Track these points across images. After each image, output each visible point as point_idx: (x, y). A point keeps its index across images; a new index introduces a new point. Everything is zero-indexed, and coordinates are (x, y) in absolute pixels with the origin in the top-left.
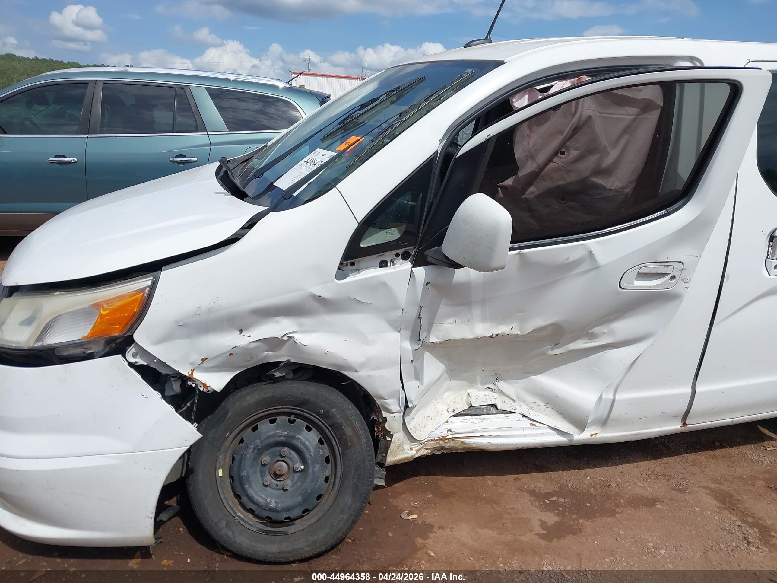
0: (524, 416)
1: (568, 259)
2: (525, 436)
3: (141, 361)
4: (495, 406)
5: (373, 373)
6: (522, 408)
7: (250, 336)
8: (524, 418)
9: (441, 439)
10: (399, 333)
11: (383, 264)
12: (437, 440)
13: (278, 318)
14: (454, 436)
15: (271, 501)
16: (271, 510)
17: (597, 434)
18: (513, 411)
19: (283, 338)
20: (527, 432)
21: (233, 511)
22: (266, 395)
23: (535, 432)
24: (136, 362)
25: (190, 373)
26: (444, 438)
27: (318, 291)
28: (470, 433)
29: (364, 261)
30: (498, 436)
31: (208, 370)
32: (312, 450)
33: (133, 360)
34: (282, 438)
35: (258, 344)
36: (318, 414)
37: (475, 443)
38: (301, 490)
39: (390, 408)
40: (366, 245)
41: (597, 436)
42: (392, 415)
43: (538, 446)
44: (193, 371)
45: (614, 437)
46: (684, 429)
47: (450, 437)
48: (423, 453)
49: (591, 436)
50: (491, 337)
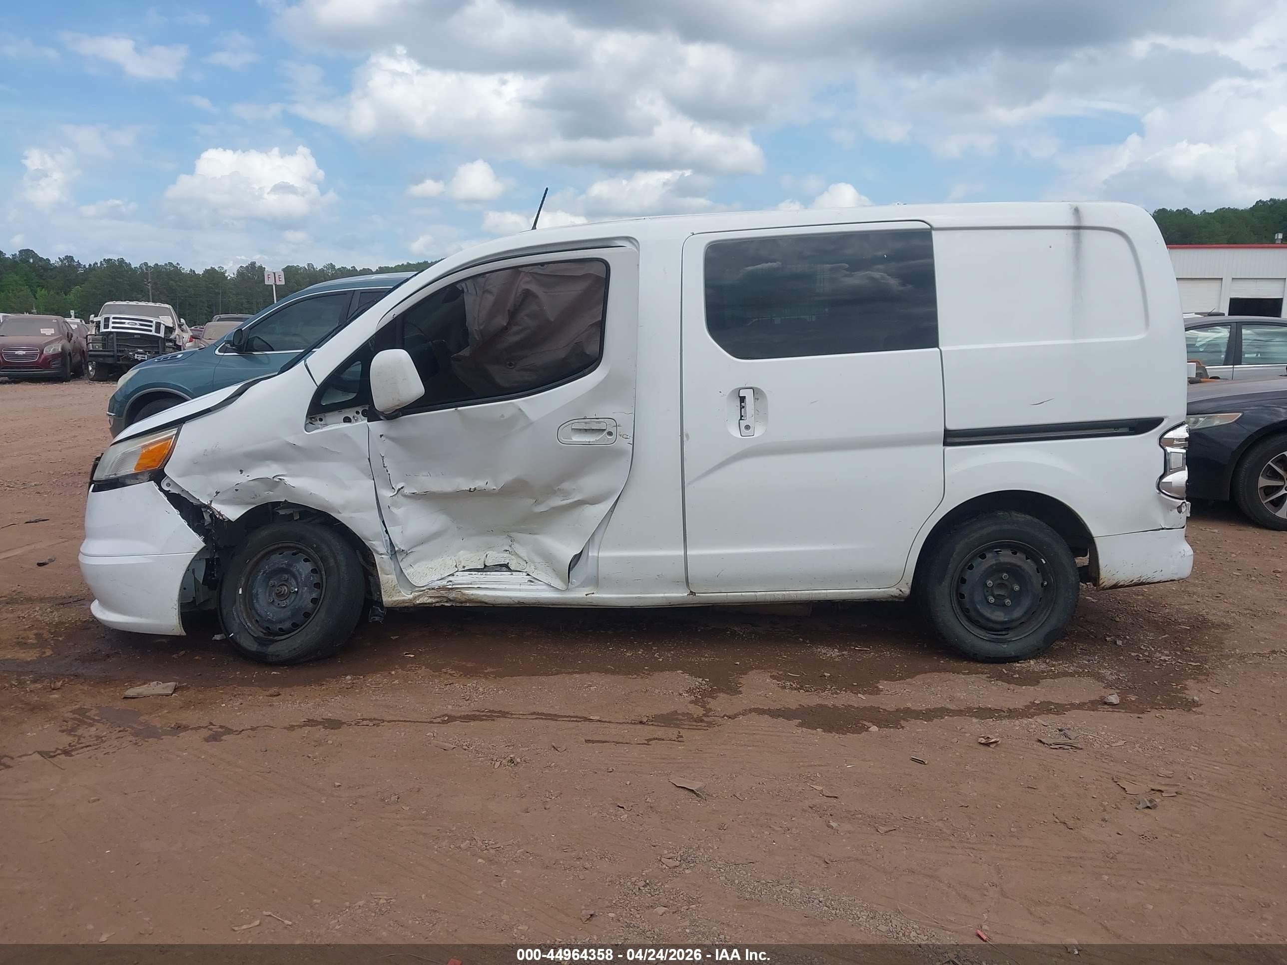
0: (527, 574)
1: (503, 416)
3: (173, 491)
4: (506, 565)
5: (353, 515)
6: (528, 568)
7: (248, 476)
8: (527, 576)
9: (442, 588)
11: (347, 420)
12: (438, 589)
13: (268, 462)
14: (454, 587)
15: (271, 615)
16: (269, 621)
17: (593, 593)
18: (520, 570)
19: (275, 479)
20: (522, 587)
21: (245, 621)
24: (169, 491)
25: (209, 502)
26: (444, 588)
27: (291, 439)
28: (468, 584)
29: (330, 417)
31: (223, 502)
32: (303, 576)
33: (167, 489)
34: (285, 567)
35: (256, 482)
36: (312, 548)
37: (473, 594)
39: (377, 549)
40: (328, 403)
41: (593, 595)
42: (380, 556)
43: (533, 601)
44: (211, 502)
46: (693, 598)
47: (450, 587)
48: (426, 600)
49: (586, 595)
50: (470, 491)
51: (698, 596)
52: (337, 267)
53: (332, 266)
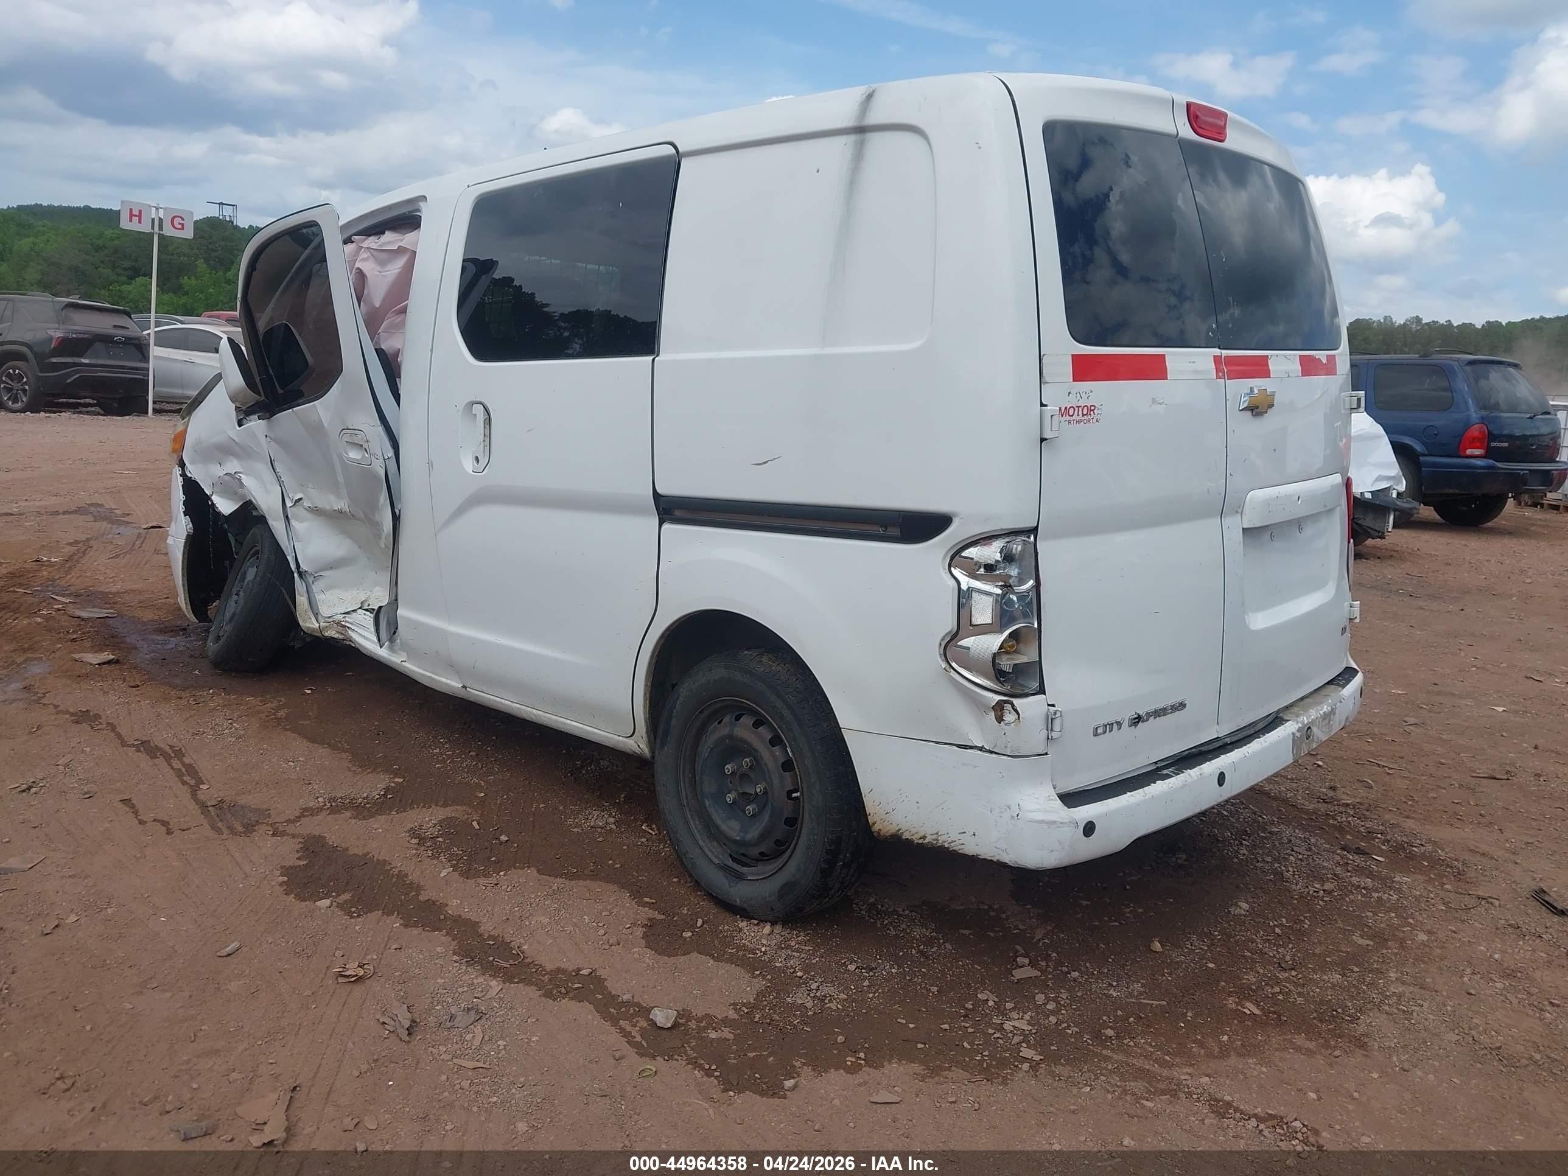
17: (405, 661)
19: (237, 476)
25: (211, 494)
27: (231, 434)
31: (219, 495)
35: (228, 477)
41: (405, 664)
48: (335, 635)
49: (401, 662)
51: (469, 691)
52: (1424, 322)
53: (1418, 320)
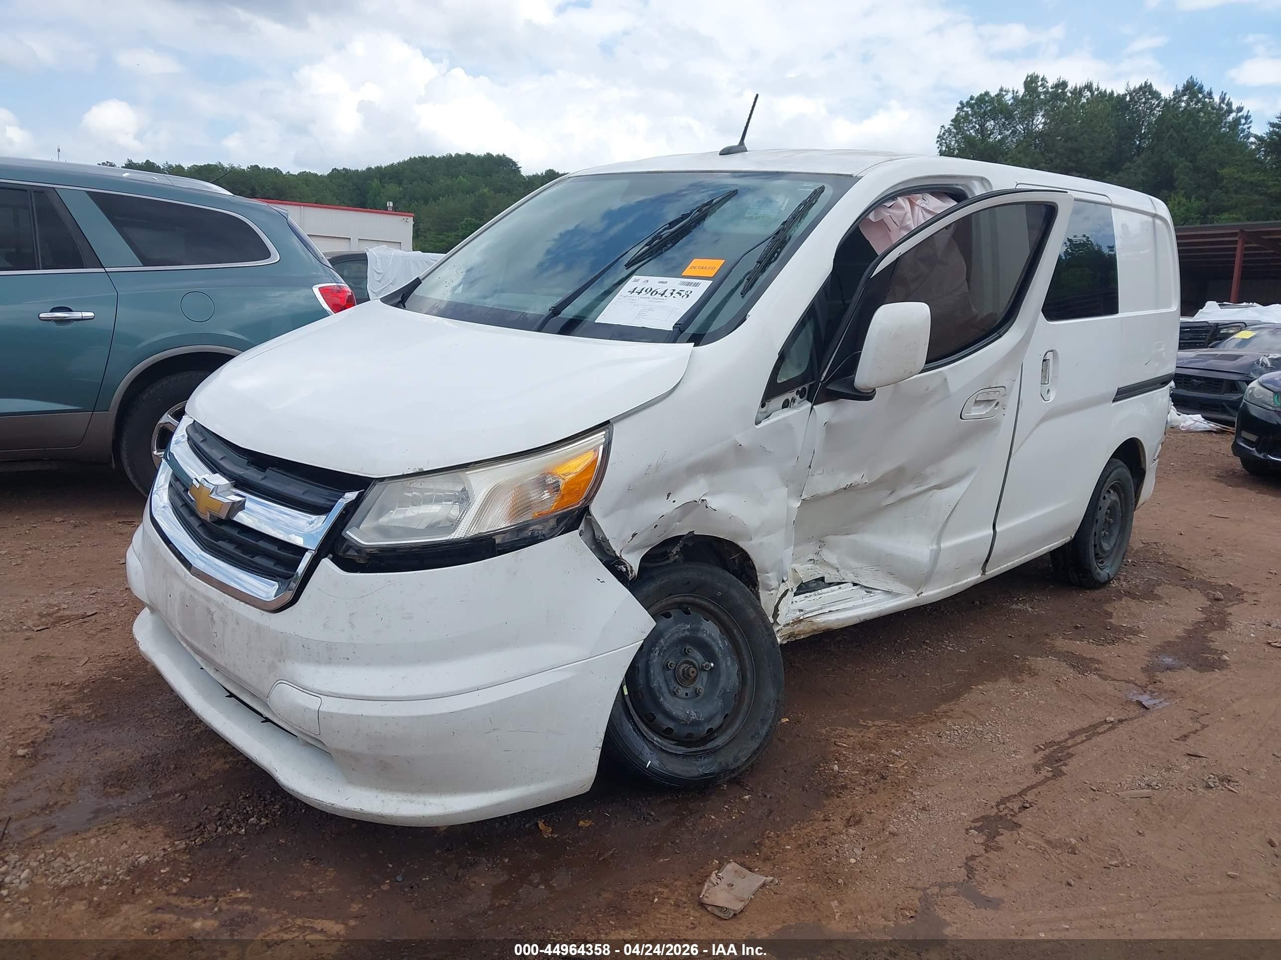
0: (855, 584)
2: (865, 605)
4: (822, 579)
5: (764, 540)
6: (850, 577)
7: (674, 501)
8: (855, 587)
9: (795, 622)
10: (787, 489)
11: (786, 405)
12: (792, 623)
13: (698, 476)
14: (805, 616)
15: (690, 712)
16: (692, 724)
17: (922, 593)
18: (843, 581)
19: (697, 502)
20: (865, 601)
22: (663, 582)
23: (872, 599)
25: (620, 553)
26: (797, 621)
27: (740, 438)
29: (773, 402)
30: (844, 610)
31: (631, 550)
34: (687, 633)
35: (678, 510)
36: (714, 598)
37: (824, 622)
38: (718, 692)
39: (770, 583)
40: (782, 379)
41: (922, 595)
42: (770, 593)
43: (876, 615)
44: (621, 551)
45: (909, 602)
46: (985, 578)
47: (802, 618)
49: (917, 597)
50: (846, 488)
